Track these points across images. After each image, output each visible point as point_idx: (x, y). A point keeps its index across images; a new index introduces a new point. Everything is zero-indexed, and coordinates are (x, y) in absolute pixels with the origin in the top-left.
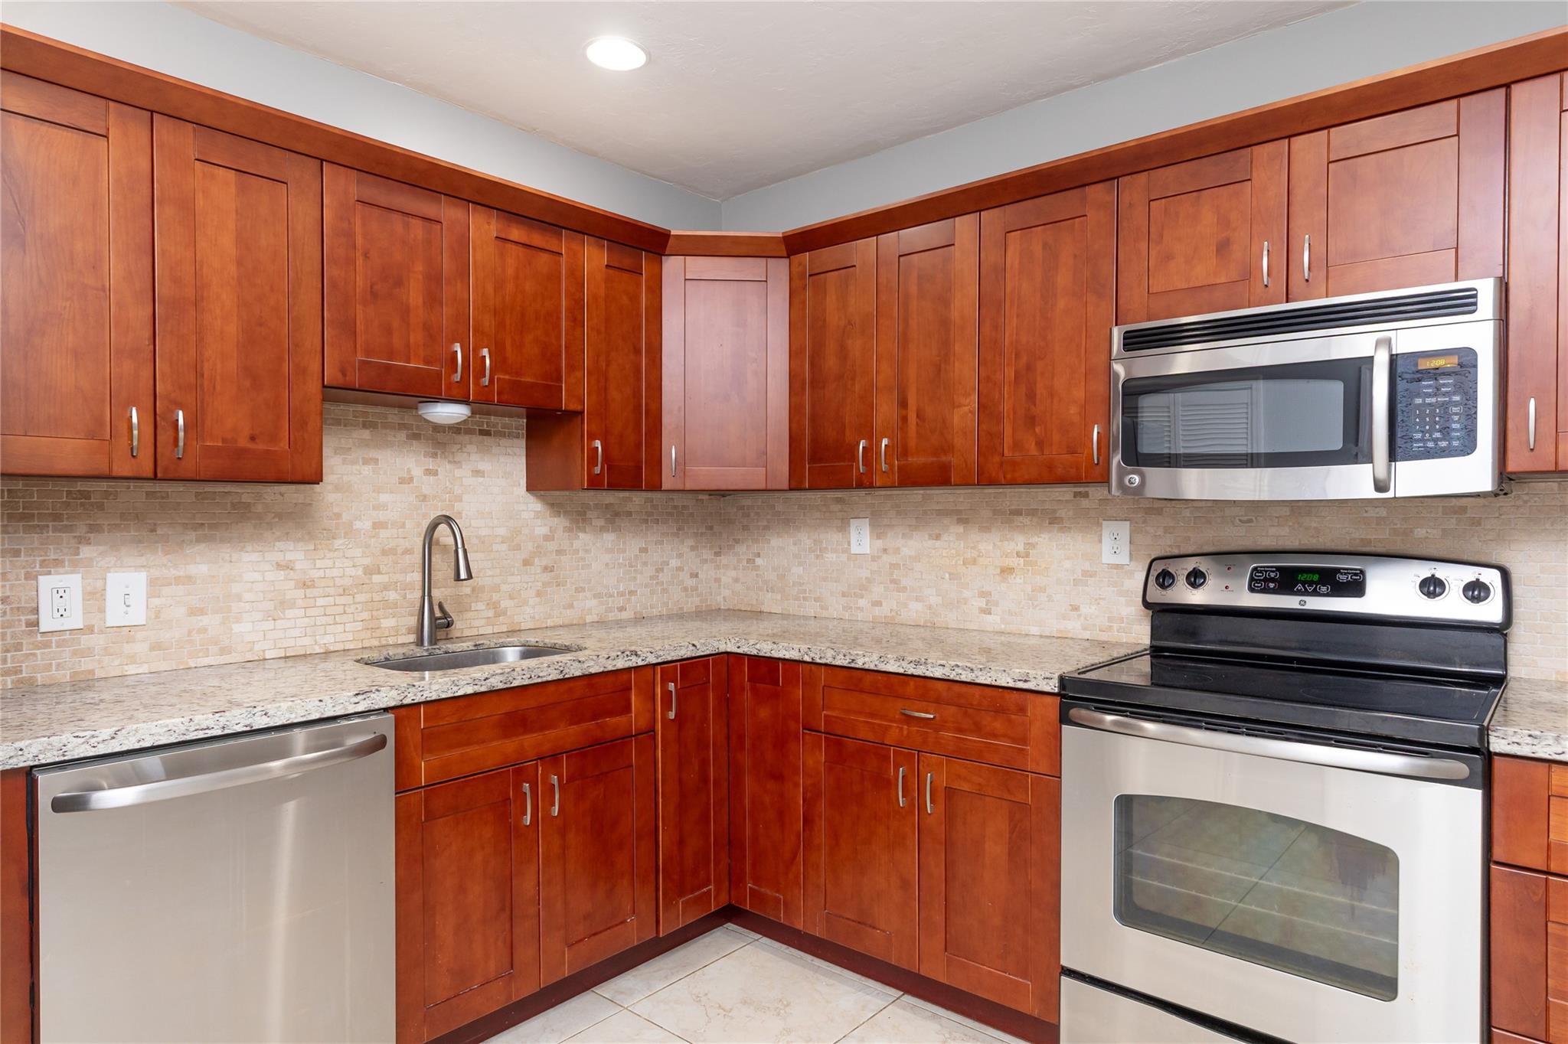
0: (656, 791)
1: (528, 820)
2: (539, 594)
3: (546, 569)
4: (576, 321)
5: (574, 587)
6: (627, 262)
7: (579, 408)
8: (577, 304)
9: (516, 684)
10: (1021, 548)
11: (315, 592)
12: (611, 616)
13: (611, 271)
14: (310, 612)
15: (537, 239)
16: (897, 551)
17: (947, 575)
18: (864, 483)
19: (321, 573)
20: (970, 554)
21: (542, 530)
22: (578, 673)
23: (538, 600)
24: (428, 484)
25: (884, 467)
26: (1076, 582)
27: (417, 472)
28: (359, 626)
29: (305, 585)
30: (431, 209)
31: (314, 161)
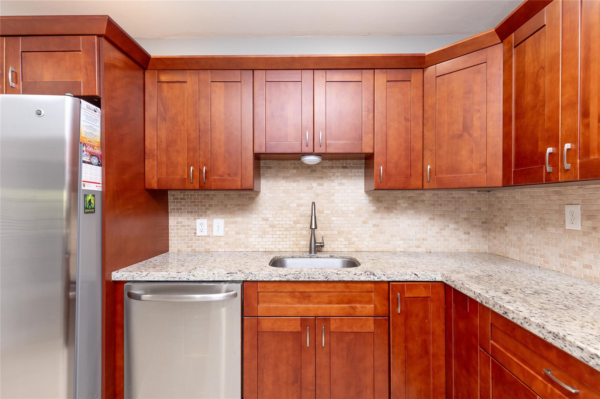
1: (310, 344)
2: (371, 236)
3: (374, 225)
4: (369, 111)
5: (390, 234)
6: (400, 77)
7: (372, 152)
8: (369, 103)
11: (274, 229)
12: (412, 250)
13: (390, 84)
14: (274, 236)
15: (348, 78)
18: (554, 180)
19: (278, 222)
23: (370, 239)
25: (567, 166)
28: (292, 243)
29: (272, 226)
30: (297, 77)
31: (251, 71)
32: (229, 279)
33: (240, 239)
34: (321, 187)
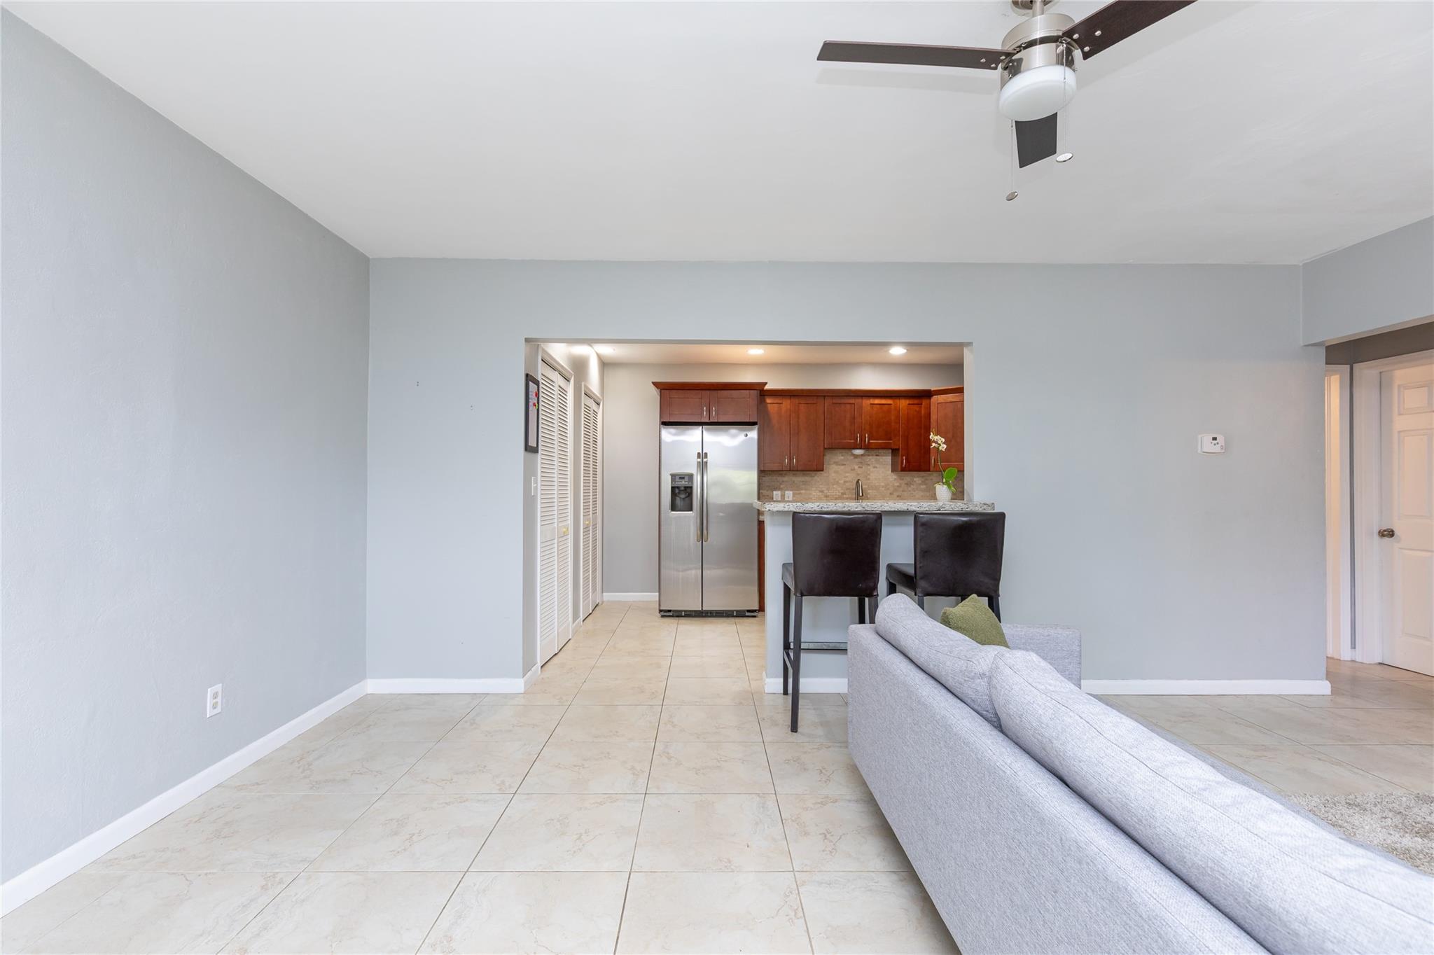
4: (898, 423)
6: (917, 402)
7: (897, 447)
8: (898, 417)
13: (910, 406)
15: (883, 401)
21: (897, 484)
24: (857, 470)
27: (856, 467)
30: (852, 401)
31: (823, 398)
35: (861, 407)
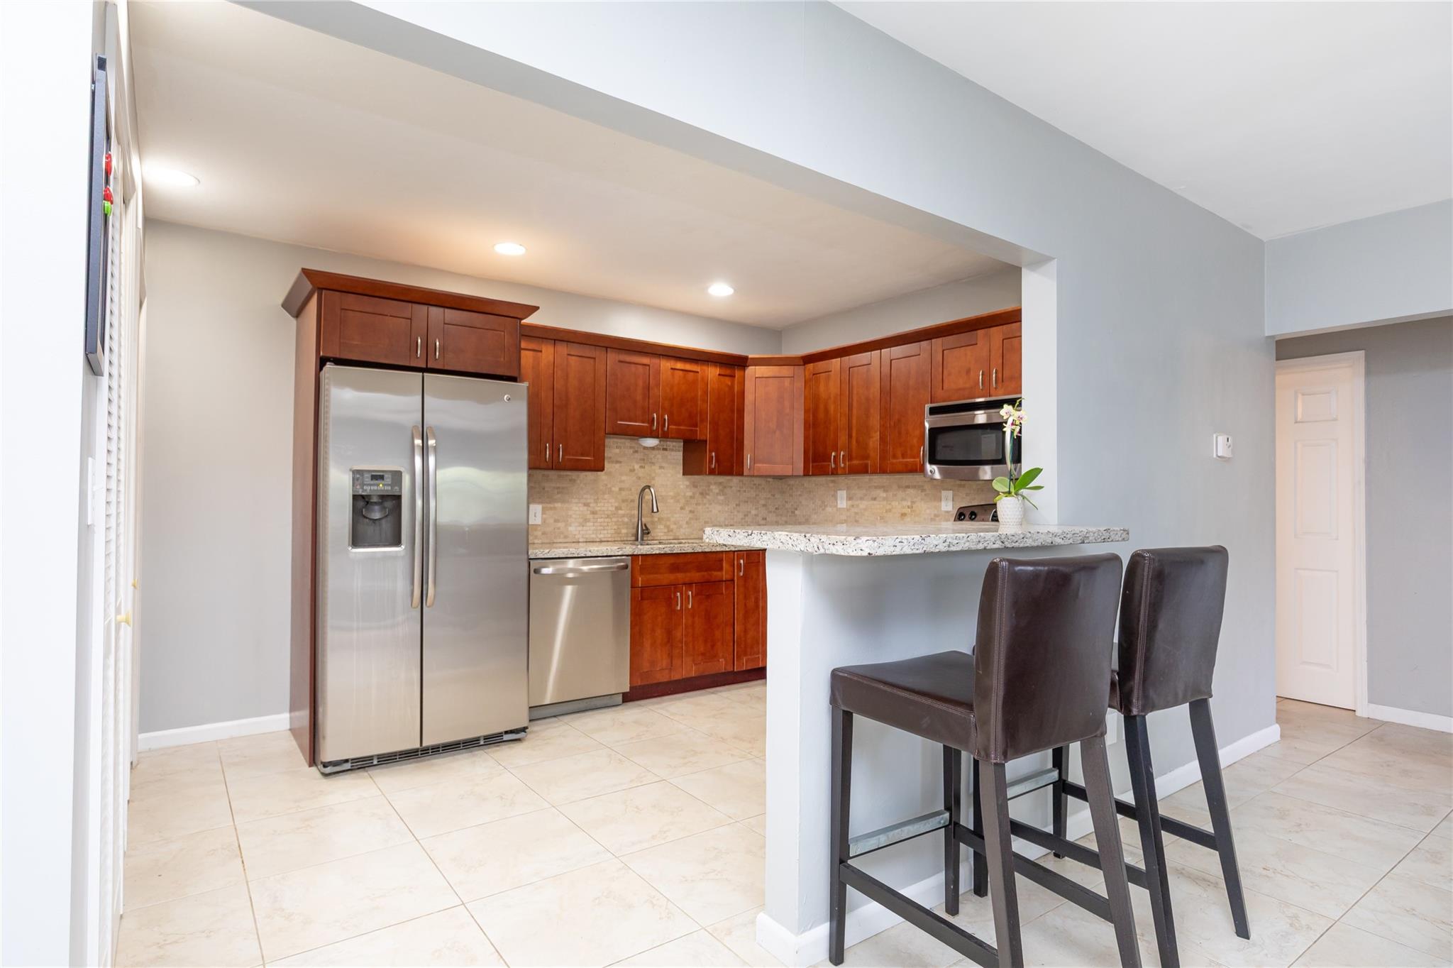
0: (734, 606)
1: (679, 608)
2: (687, 523)
3: (691, 511)
4: (705, 401)
6: (728, 372)
7: (705, 439)
8: (705, 392)
9: (674, 552)
10: (909, 504)
11: (596, 516)
13: (720, 377)
14: (596, 524)
15: (688, 367)
16: (858, 506)
17: (879, 518)
18: (834, 473)
19: (599, 508)
20: (888, 507)
21: (689, 494)
22: (700, 551)
23: (687, 526)
24: (641, 473)
25: (842, 465)
26: (932, 520)
27: (637, 467)
28: (613, 531)
29: (594, 513)
30: (646, 360)
31: (605, 349)
32: (619, 554)
33: (559, 528)
34: (643, 470)
35: (658, 372)
